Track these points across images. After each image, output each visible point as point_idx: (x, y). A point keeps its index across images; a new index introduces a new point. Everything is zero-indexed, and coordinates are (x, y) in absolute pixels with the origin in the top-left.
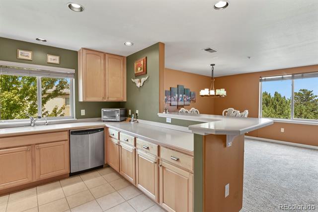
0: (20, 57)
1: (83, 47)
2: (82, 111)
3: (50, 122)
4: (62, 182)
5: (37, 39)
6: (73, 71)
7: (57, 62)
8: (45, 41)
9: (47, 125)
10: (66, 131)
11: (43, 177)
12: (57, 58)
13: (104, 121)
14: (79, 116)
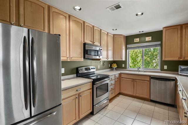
0: (135, 41)
1: (163, 27)
2: (165, 66)
3: (146, 71)
4: (145, 102)
5: (140, 32)
6: (159, 43)
7: (151, 40)
8: (143, 31)
9: (144, 72)
10: (149, 76)
11: (137, 95)
12: (151, 38)
13: (181, 75)
14: (162, 69)
